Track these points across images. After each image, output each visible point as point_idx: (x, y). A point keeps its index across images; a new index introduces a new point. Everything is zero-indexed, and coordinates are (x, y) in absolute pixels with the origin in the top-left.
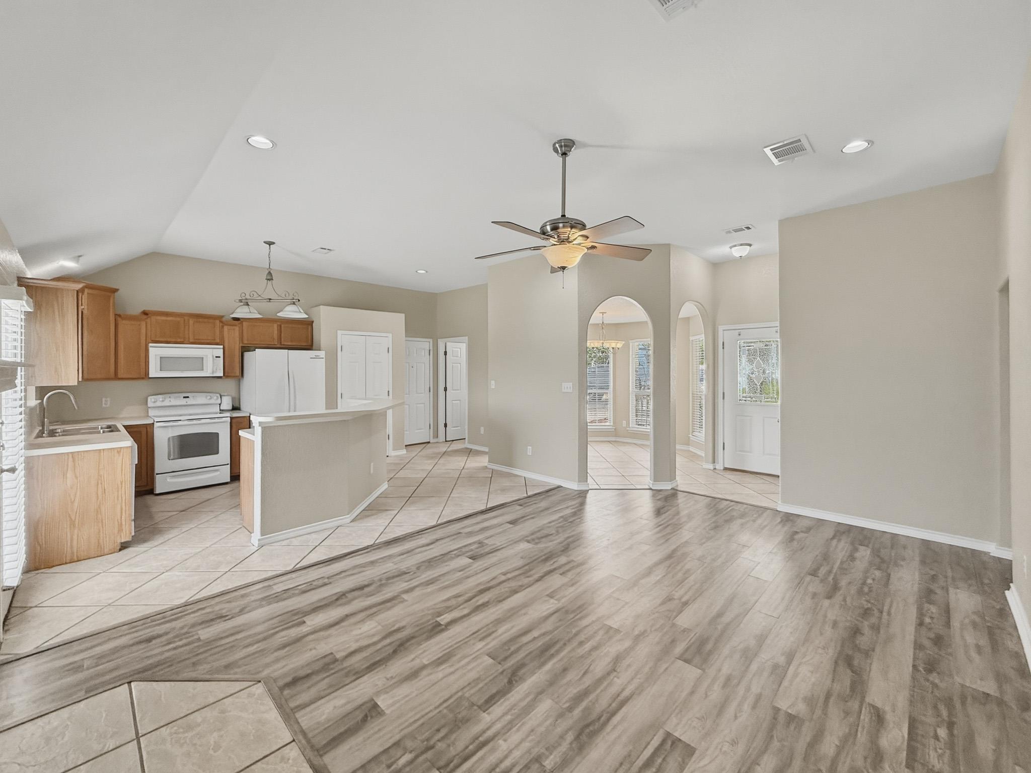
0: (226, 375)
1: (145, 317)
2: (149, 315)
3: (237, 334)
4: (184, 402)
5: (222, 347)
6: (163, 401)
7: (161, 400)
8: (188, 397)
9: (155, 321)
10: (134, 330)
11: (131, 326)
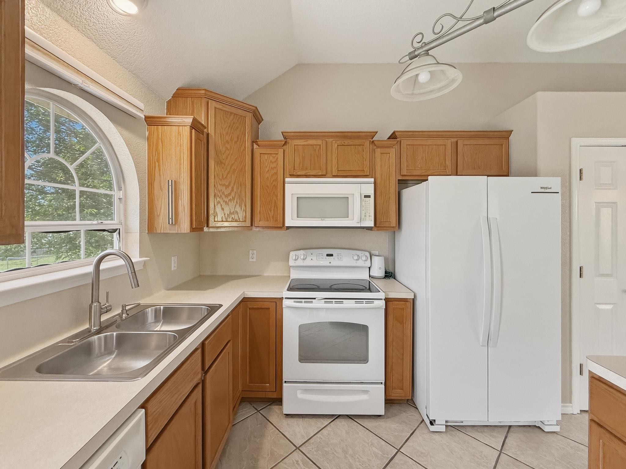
0: (378, 225)
1: (283, 142)
2: (288, 140)
3: (393, 161)
4: (326, 261)
5: (372, 180)
6: (304, 259)
7: (302, 257)
8: (332, 255)
9: (293, 146)
10: (271, 161)
11: (268, 156)
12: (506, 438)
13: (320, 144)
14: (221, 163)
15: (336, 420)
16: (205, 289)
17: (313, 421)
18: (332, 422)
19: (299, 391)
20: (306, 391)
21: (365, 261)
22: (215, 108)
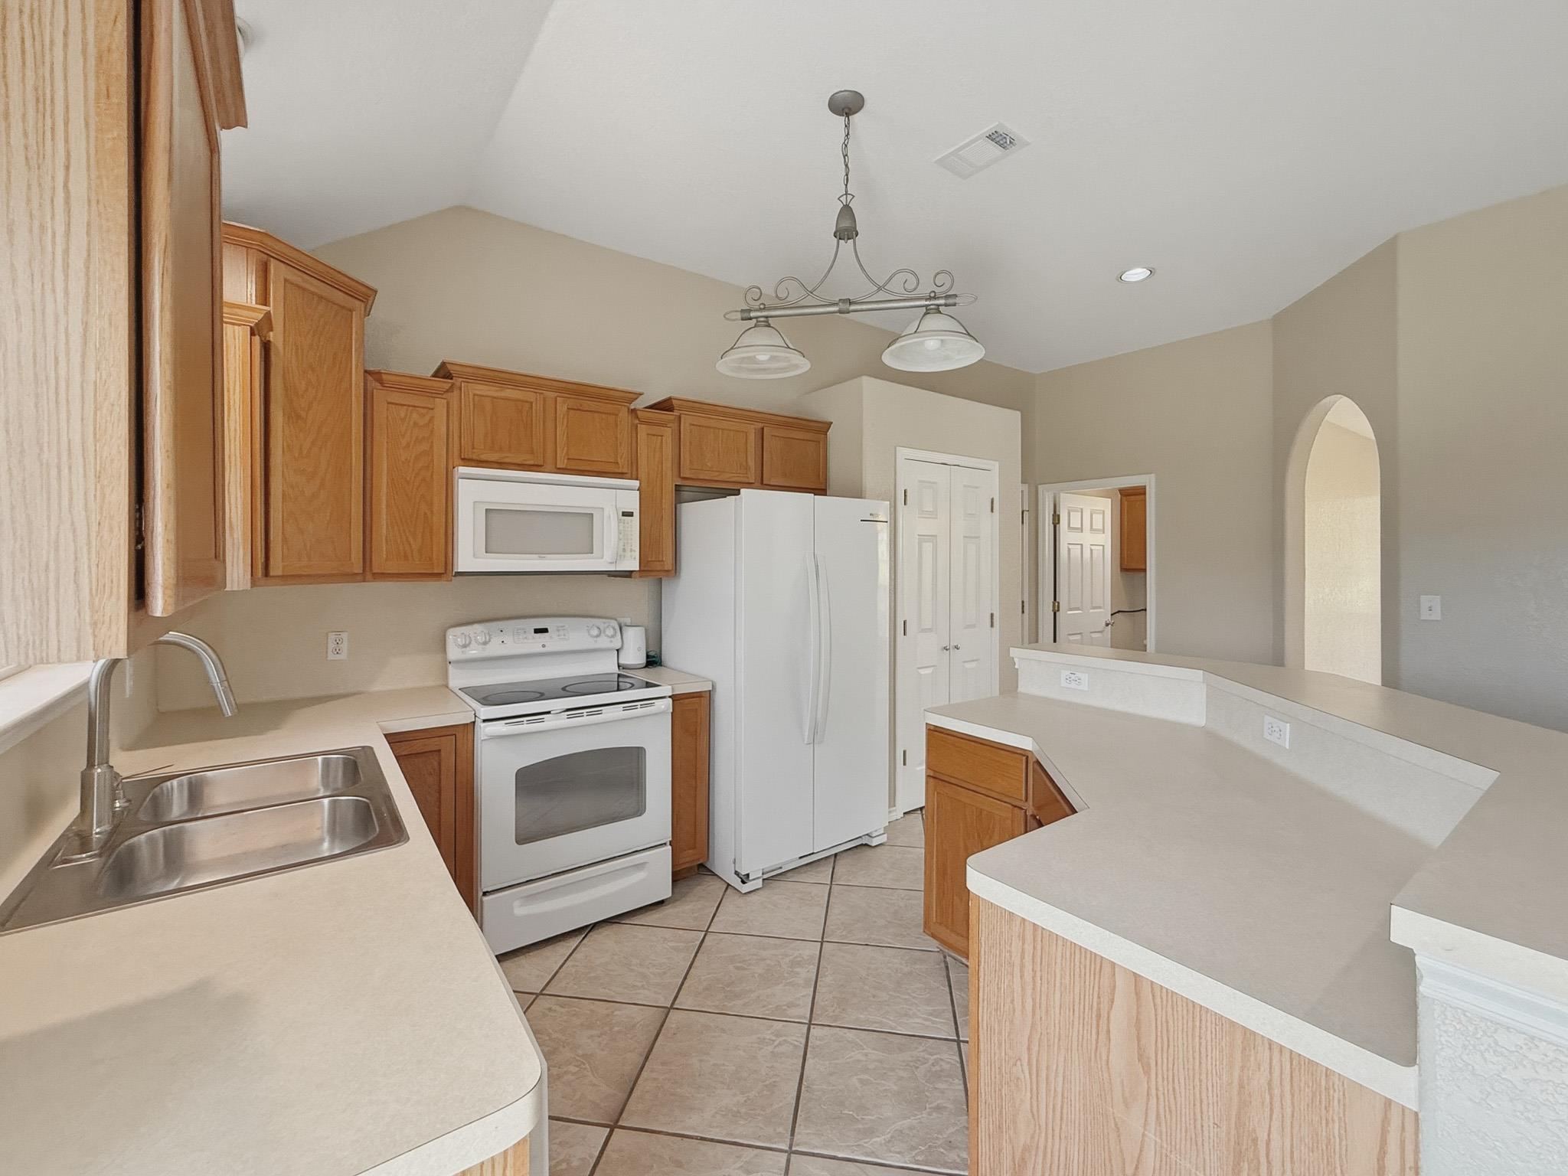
0: (645, 566)
1: (446, 384)
2: (457, 381)
4: (536, 643)
5: (636, 483)
6: (485, 643)
7: (481, 639)
8: (545, 631)
9: (471, 397)
10: (415, 424)
11: (407, 410)
12: (834, 868)
13: (532, 400)
14: (299, 417)
15: (591, 934)
16: (260, 732)
17: (547, 951)
18: (584, 938)
19: (516, 904)
20: (531, 898)
21: (612, 636)
22: (286, 280)
